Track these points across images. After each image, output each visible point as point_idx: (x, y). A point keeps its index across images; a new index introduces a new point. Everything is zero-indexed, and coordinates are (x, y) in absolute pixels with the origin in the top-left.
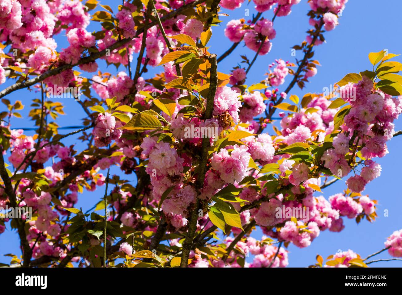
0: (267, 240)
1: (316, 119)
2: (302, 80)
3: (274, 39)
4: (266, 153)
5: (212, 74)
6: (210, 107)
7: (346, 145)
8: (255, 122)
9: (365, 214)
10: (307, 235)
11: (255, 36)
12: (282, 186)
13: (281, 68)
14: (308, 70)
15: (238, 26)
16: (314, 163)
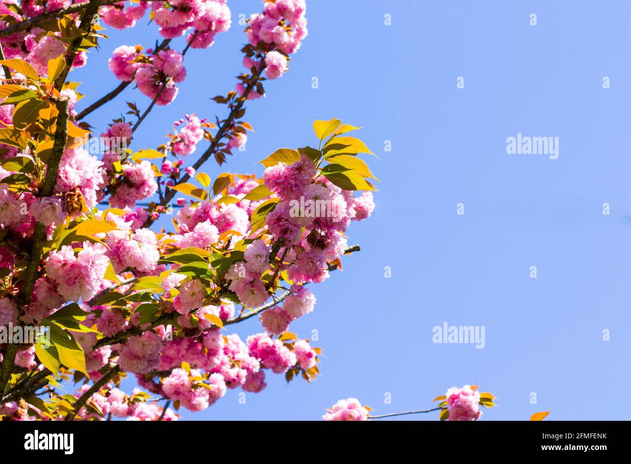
0: (140, 395)
1: (233, 214)
2: (222, 150)
3: (182, 83)
4: (145, 259)
5: (59, 127)
6: (51, 178)
7: (264, 259)
8: (142, 208)
9: (300, 368)
10: (204, 392)
11: (153, 75)
12: (163, 312)
13: (193, 129)
14: (232, 136)
15: (131, 57)
16: (214, 281)
